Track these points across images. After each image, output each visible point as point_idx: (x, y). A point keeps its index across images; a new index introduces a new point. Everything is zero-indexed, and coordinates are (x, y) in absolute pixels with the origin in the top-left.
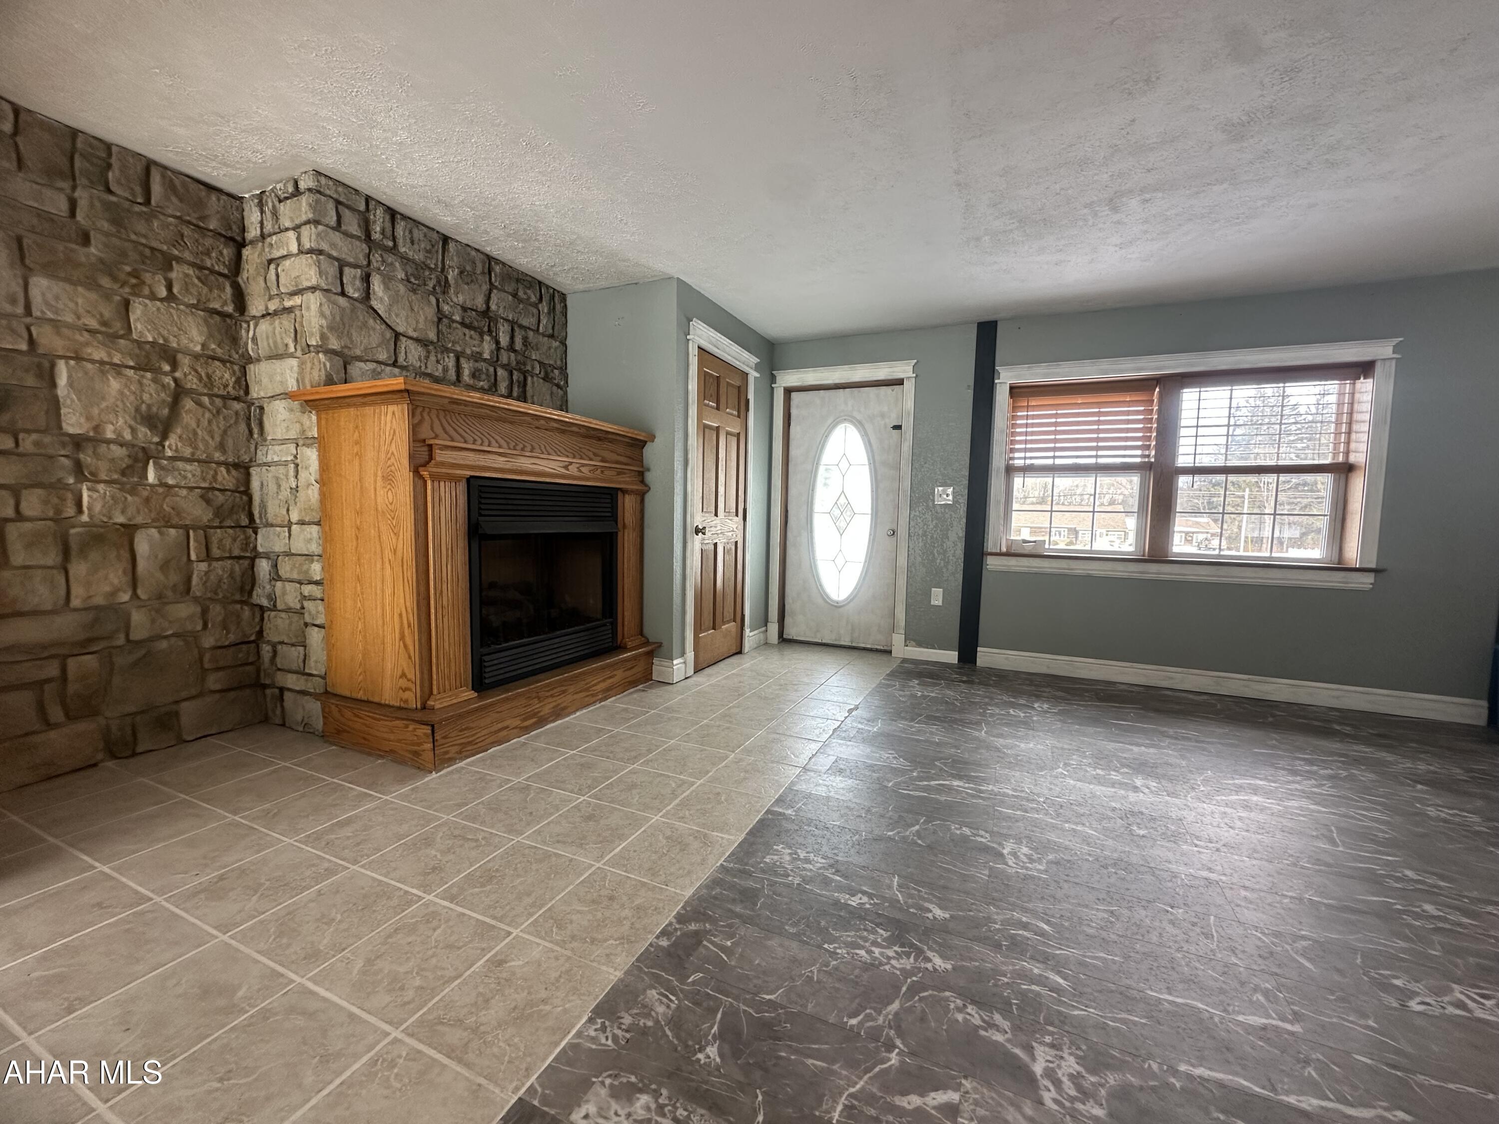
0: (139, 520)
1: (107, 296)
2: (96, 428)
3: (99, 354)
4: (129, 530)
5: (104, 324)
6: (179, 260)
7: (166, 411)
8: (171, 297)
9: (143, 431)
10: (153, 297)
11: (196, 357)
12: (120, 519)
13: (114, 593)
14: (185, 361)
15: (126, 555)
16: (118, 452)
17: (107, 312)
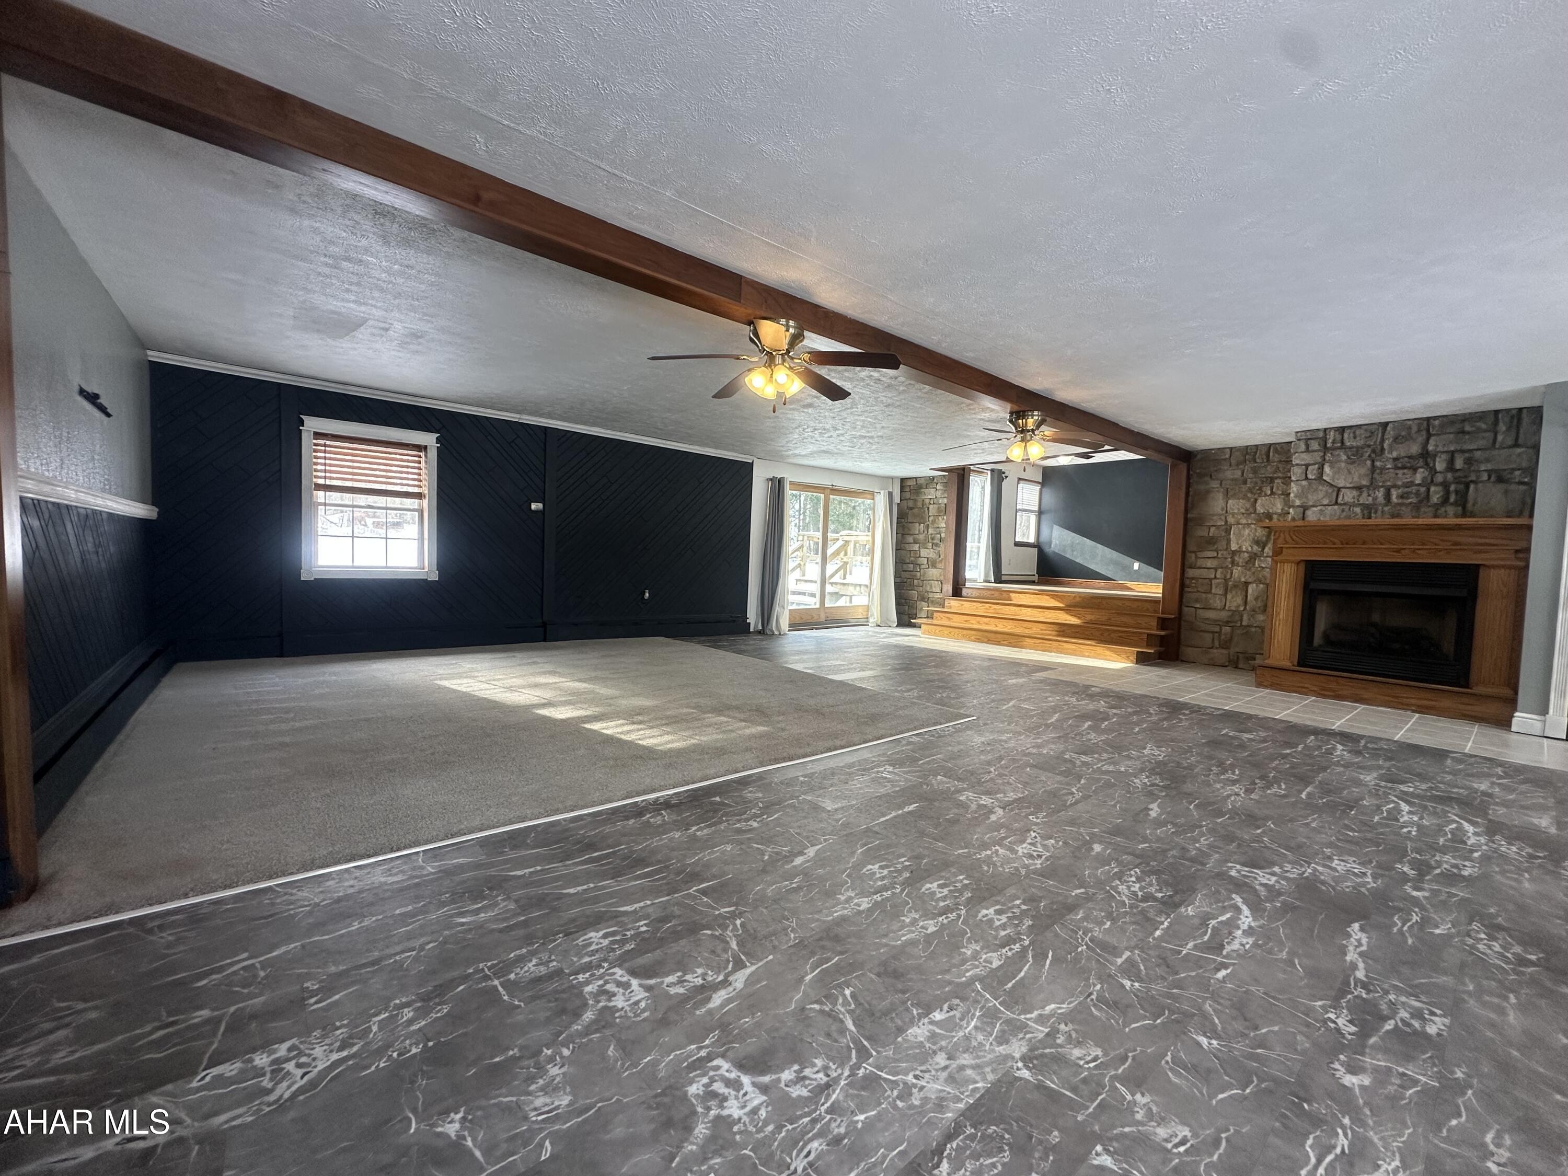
0: (1250, 580)
1: (1249, 500)
2: (1240, 547)
3: (1244, 521)
4: (1247, 584)
5: (1247, 510)
6: (1277, 478)
7: (1264, 538)
8: (1272, 493)
9: (1255, 548)
10: (1266, 495)
11: (1280, 515)
12: (1243, 580)
13: (1238, 606)
14: (1275, 517)
15: (1244, 593)
16: (1246, 555)
17: (1248, 506)
